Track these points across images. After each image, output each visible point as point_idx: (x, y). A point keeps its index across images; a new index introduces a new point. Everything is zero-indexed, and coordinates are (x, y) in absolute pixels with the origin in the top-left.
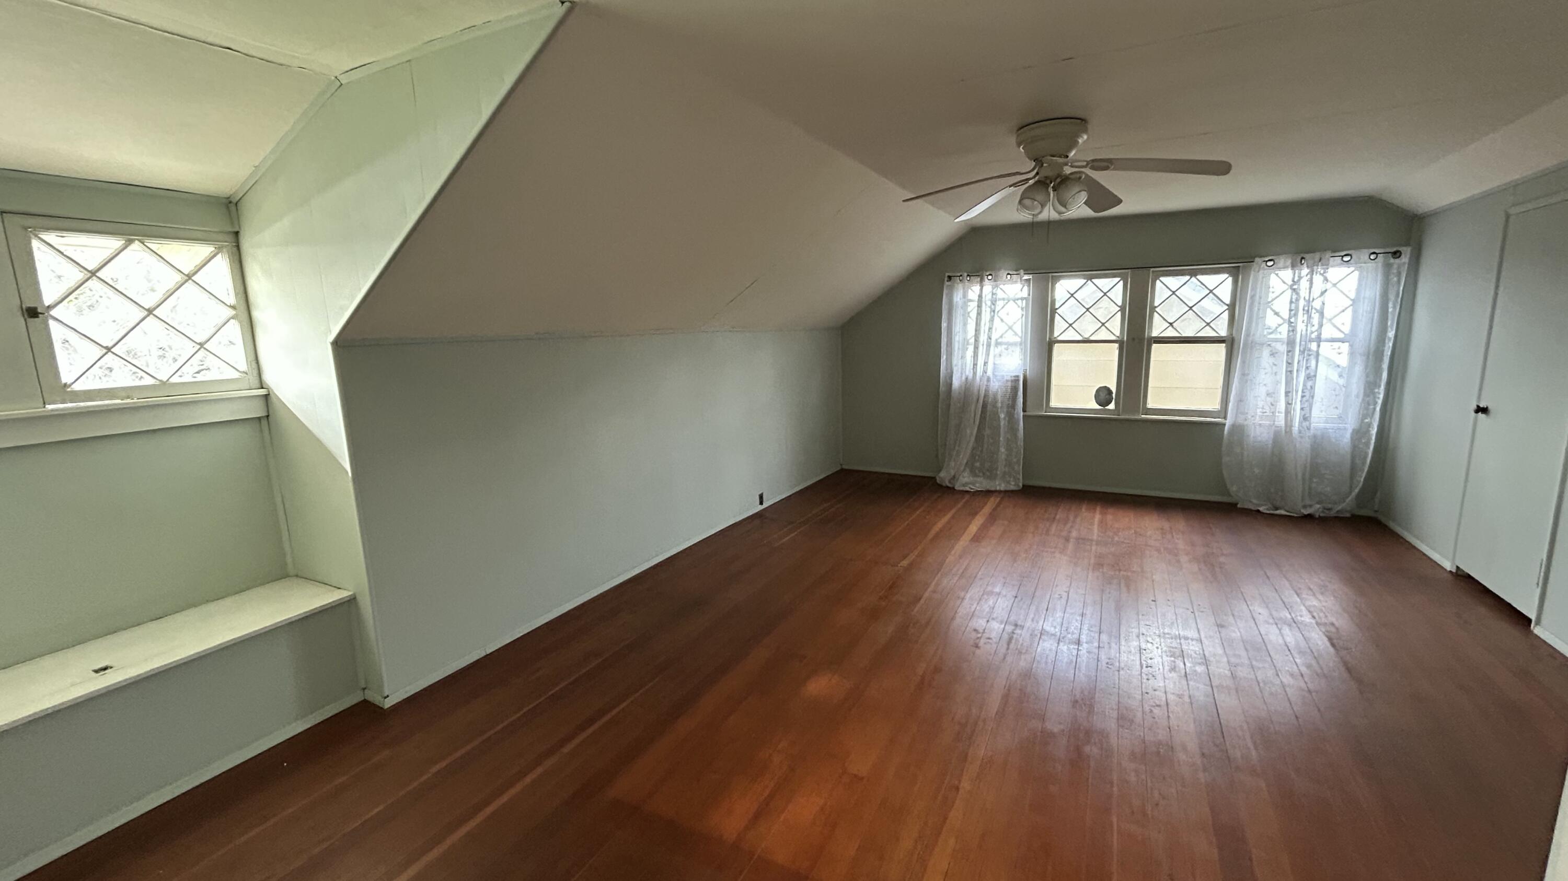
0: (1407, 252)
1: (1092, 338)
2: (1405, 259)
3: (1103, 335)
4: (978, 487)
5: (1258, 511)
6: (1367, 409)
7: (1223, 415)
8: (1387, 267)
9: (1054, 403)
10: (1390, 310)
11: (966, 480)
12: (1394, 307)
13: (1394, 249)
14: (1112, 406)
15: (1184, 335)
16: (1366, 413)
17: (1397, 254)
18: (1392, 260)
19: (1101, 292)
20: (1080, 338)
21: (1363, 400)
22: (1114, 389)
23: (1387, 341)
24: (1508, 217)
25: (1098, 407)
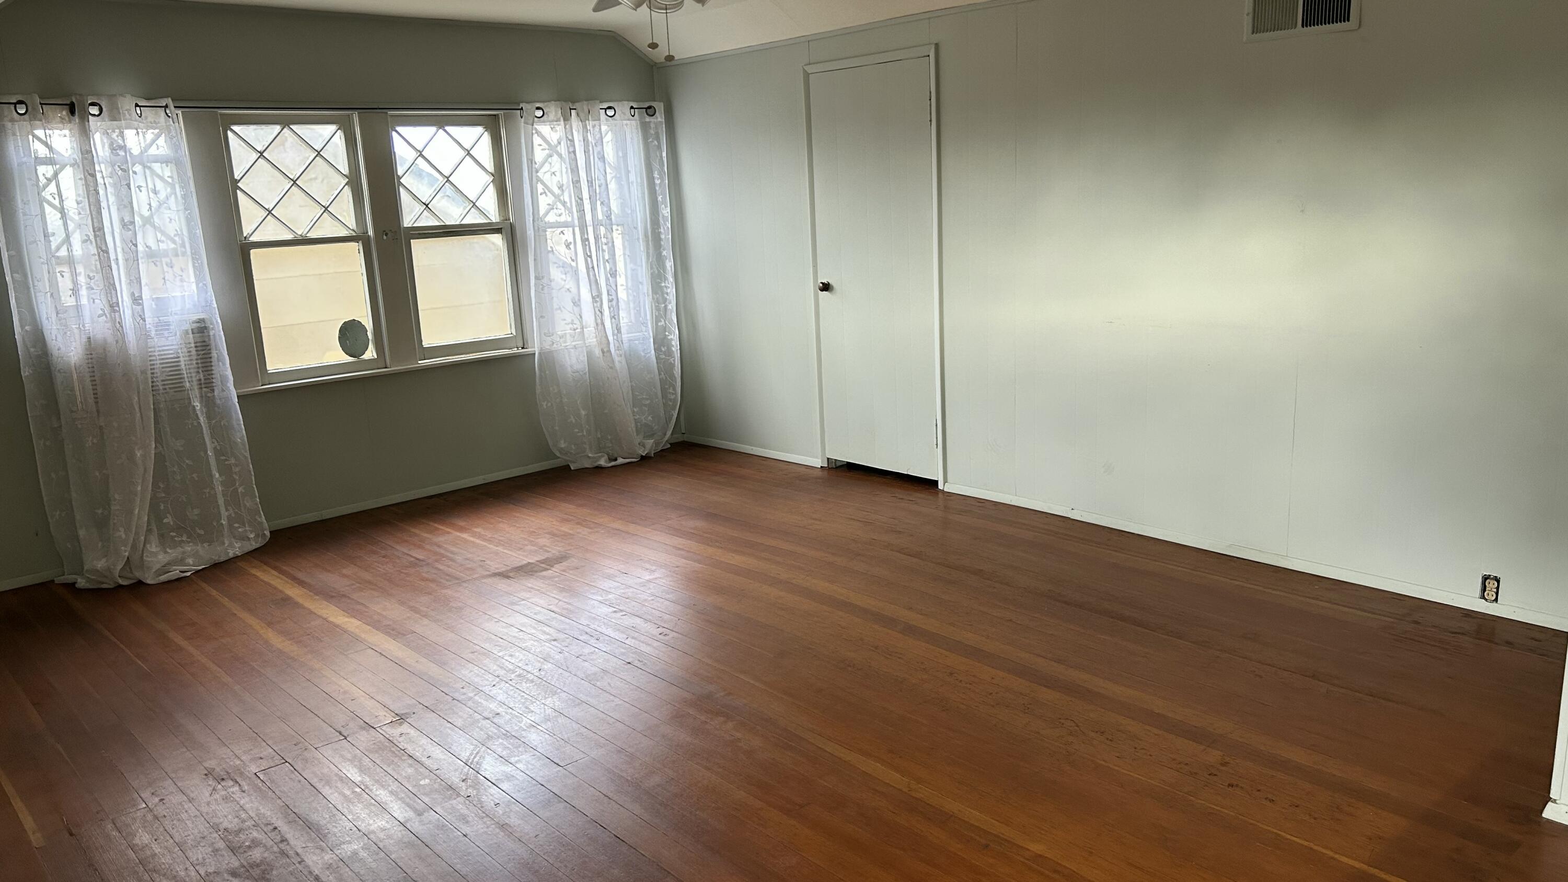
0: (659, 107)
1: (313, 235)
2: (660, 117)
3: (328, 229)
4: (191, 566)
5: (599, 468)
6: (658, 309)
7: (521, 344)
8: (645, 127)
9: (273, 365)
10: (658, 182)
11: (162, 558)
12: (662, 179)
13: (646, 105)
14: (370, 353)
15: (448, 223)
16: (660, 312)
17: (650, 111)
18: (648, 119)
19: (309, 150)
20: (289, 236)
21: (653, 298)
22: (368, 324)
23: (661, 221)
24: (807, 75)
25: (351, 359)
